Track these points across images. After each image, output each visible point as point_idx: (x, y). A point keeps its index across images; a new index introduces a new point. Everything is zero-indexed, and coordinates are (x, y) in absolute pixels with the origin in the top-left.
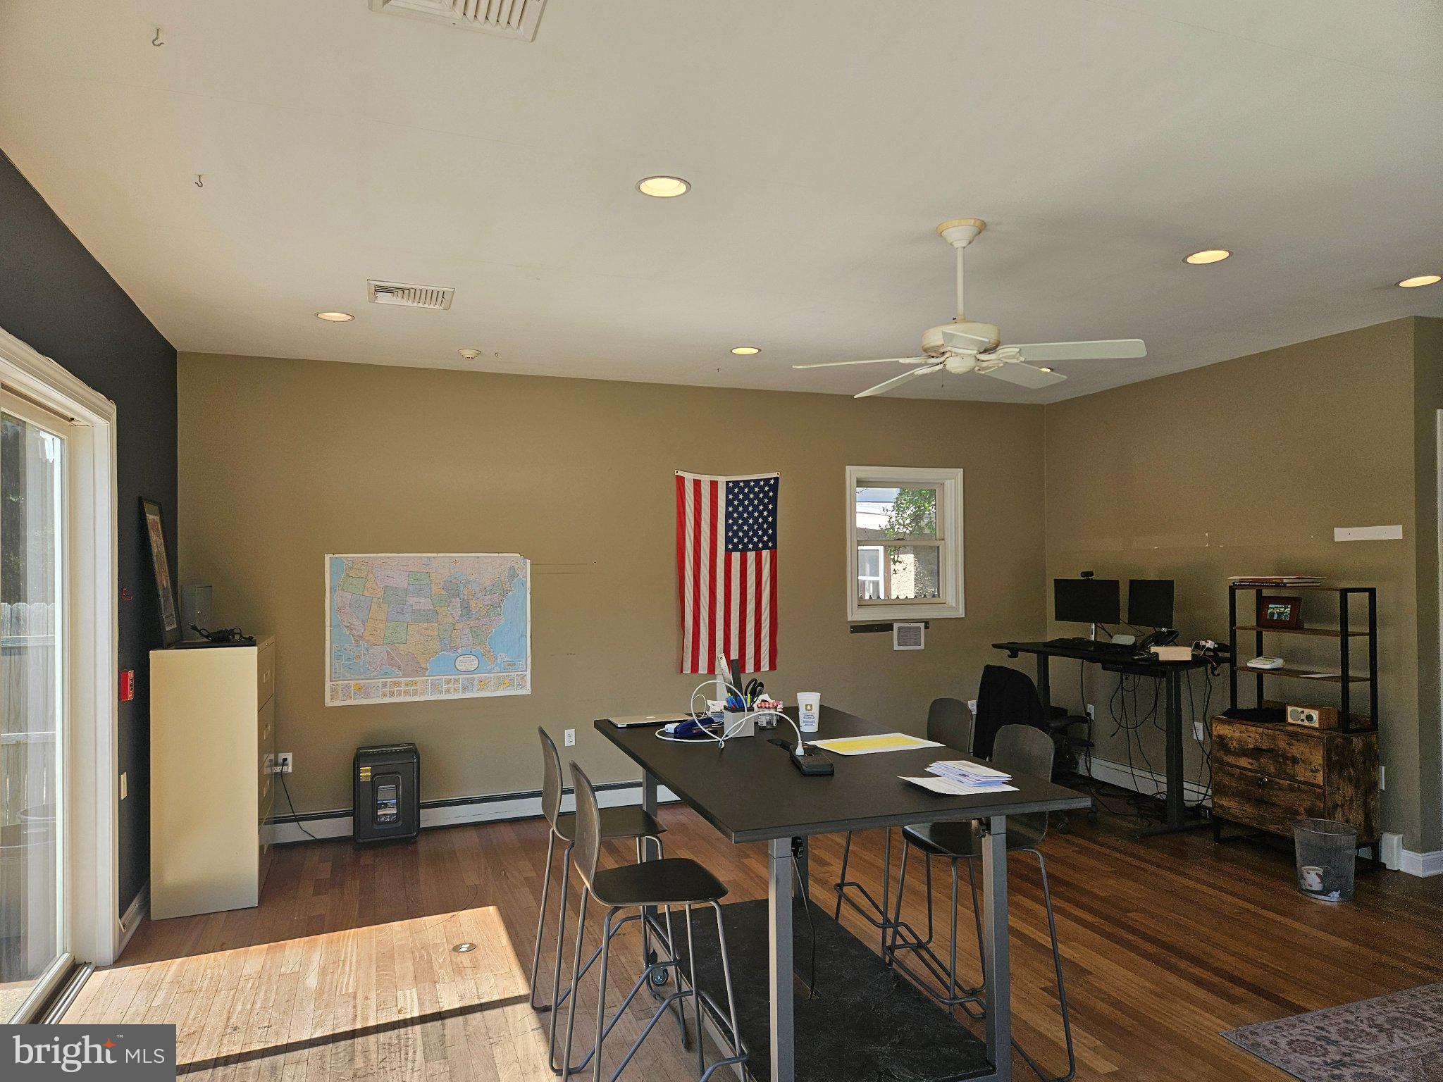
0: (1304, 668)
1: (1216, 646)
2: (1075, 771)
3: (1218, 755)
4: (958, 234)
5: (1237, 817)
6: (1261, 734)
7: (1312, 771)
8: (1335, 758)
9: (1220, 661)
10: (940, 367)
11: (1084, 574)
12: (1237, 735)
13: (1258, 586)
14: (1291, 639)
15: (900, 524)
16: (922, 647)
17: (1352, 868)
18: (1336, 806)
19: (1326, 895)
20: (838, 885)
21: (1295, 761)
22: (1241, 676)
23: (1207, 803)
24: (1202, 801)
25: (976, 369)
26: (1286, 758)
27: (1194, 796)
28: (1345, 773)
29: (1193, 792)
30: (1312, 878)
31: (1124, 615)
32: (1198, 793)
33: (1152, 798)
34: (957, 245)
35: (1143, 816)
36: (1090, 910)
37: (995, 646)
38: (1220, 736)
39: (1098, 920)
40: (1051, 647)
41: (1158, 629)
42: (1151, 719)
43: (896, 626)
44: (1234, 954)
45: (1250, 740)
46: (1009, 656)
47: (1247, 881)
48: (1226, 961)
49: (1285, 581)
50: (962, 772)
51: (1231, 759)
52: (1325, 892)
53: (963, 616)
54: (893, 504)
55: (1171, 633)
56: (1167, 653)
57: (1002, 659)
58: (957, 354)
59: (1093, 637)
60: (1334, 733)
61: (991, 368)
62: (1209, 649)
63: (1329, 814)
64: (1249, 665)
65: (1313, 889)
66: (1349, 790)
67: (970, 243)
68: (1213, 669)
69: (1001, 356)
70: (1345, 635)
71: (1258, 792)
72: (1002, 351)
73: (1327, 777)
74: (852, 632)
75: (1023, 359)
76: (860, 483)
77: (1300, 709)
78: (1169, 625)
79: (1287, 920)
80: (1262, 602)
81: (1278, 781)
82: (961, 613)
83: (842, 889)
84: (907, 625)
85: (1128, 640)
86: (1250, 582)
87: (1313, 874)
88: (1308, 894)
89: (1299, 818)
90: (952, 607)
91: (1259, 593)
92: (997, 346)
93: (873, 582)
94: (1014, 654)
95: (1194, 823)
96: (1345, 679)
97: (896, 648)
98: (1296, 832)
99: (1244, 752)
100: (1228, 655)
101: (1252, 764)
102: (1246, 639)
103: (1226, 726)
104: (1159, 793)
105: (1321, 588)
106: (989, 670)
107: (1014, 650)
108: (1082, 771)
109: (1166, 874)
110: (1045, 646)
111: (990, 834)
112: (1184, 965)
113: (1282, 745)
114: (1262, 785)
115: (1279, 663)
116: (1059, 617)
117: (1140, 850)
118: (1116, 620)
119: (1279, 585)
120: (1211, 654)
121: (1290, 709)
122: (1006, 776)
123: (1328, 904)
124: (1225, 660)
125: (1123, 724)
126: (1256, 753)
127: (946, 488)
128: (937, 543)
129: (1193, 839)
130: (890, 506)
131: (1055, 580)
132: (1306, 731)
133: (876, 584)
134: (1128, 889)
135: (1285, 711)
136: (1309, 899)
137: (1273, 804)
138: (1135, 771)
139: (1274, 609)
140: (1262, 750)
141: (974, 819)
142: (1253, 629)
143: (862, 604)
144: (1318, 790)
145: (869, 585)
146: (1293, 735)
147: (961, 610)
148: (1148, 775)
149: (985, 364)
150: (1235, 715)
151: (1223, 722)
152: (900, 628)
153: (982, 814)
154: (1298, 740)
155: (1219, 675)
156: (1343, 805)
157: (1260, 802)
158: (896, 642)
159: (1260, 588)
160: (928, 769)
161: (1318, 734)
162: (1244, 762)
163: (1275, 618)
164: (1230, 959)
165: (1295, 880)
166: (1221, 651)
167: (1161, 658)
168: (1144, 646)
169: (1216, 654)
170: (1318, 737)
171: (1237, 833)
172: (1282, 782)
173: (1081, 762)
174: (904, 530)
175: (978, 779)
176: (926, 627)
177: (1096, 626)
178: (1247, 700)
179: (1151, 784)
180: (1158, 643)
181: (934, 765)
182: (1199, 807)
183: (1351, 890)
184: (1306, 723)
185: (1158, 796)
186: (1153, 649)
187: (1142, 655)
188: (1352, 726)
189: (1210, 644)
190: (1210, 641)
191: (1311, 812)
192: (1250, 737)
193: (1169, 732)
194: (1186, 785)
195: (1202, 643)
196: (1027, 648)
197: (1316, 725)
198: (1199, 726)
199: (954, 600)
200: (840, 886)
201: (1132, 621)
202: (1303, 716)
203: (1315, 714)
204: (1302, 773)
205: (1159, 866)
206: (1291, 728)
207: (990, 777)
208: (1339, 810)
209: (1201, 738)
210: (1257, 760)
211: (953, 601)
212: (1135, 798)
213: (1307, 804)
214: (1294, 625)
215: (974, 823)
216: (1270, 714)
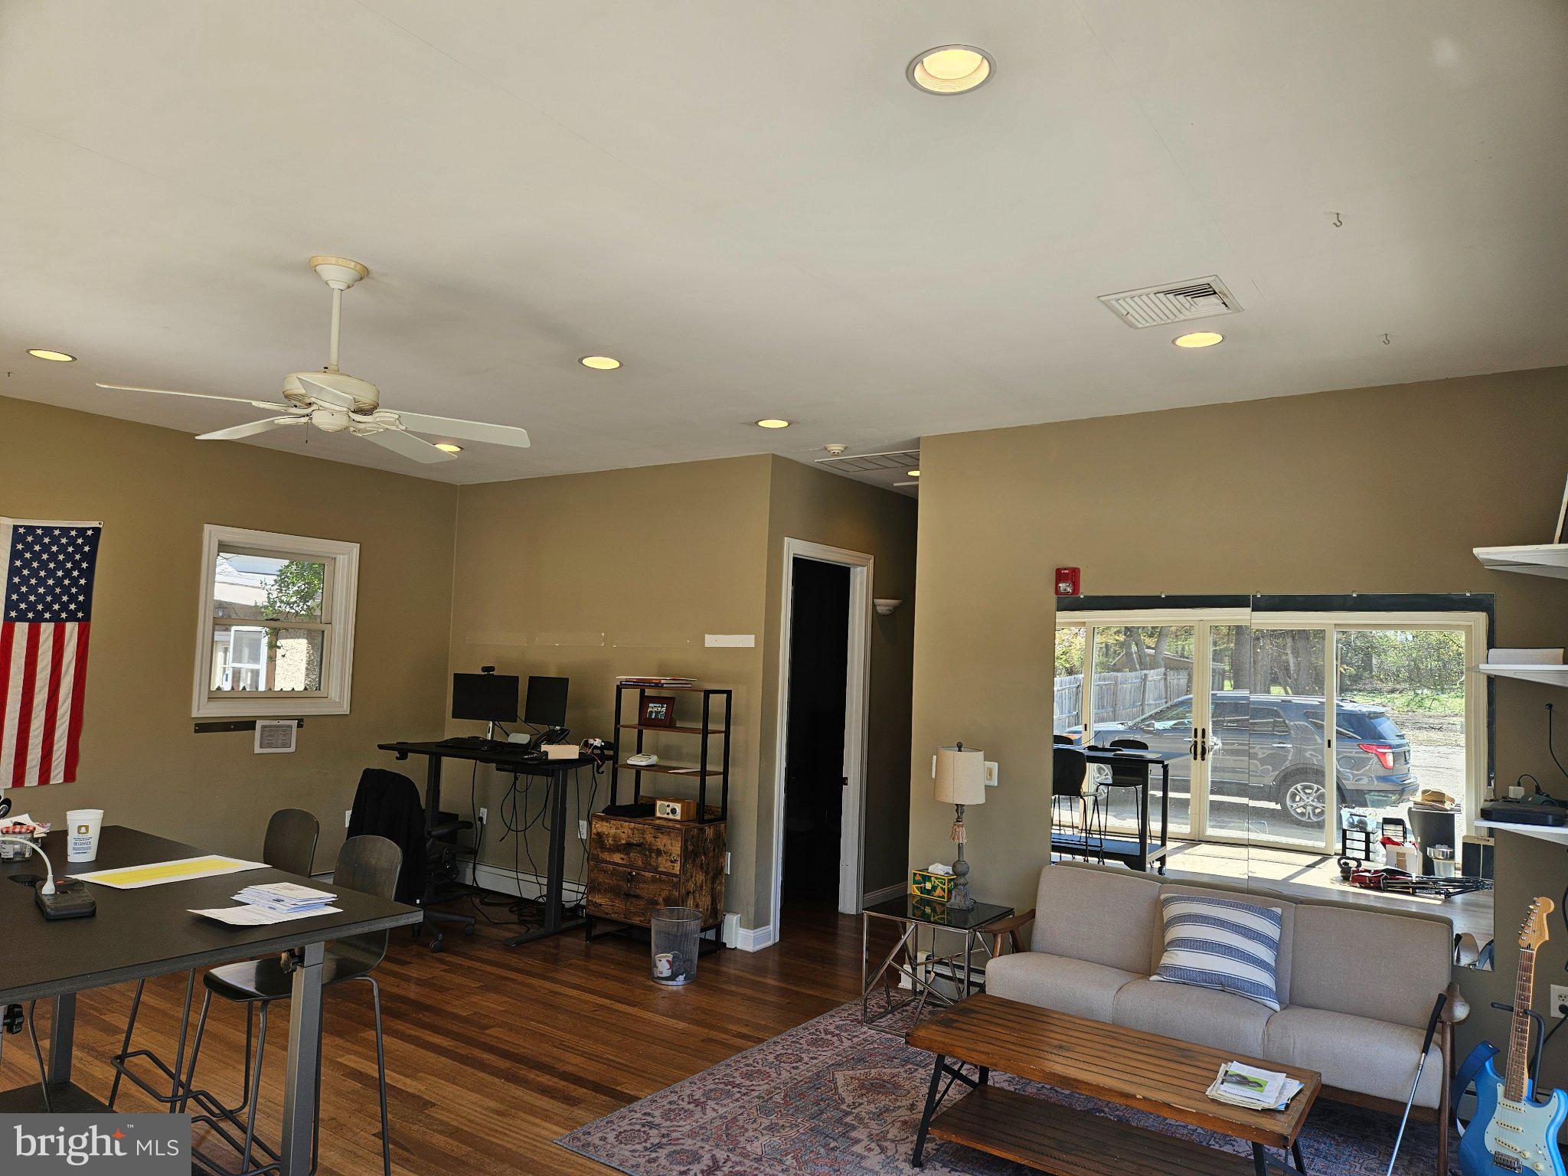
0: (674, 764)
1: (603, 744)
2: (461, 881)
3: (595, 852)
4: (336, 274)
5: (607, 914)
6: (633, 829)
7: (672, 862)
8: (690, 848)
9: (604, 758)
10: (304, 420)
11: (484, 669)
12: (613, 831)
13: (641, 685)
14: (666, 737)
15: (282, 602)
16: (292, 749)
17: (695, 950)
18: (688, 893)
19: (674, 980)
20: (118, 1057)
21: (659, 853)
22: (621, 772)
23: (584, 902)
24: (580, 900)
25: (352, 429)
26: (651, 851)
27: (573, 896)
28: (698, 861)
29: (572, 893)
30: (663, 965)
31: (521, 712)
32: (577, 892)
33: (534, 902)
34: (333, 285)
35: (522, 923)
36: (447, 1033)
37: (381, 747)
38: (599, 834)
39: (454, 1043)
40: (443, 746)
41: (552, 727)
42: (540, 821)
43: (259, 724)
44: (583, 1054)
45: (623, 836)
46: (397, 758)
47: (606, 976)
48: (573, 1062)
49: (662, 681)
50: (276, 897)
51: (606, 856)
52: (672, 978)
53: (348, 713)
54: (275, 577)
55: (563, 731)
56: (556, 752)
57: (388, 762)
58: (325, 409)
59: (489, 737)
60: (692, 824)
61: (371, 431)
62: (596, 747)
63: (683, 902)
64: (629, 762)
65: (663, 976)
66: (700, 877)
67: (349, 287)
68: (599, 767)
69: (378, 419)
70: (705, 732)
71: (625, 886)
72: (377, 415)
73: (683, 866)
74: (196, 731)
75: (404, 428)
76: (224, 547)
77: (667, 803)
78: (562, 725)
79: (636, 1009)
80: (644, 701)
81: (643, 873)
82: (345, 709)
83: (122, 1062)
84: (275, 723)
85: (522, 738)
86: (634, 682)
87: (664, 961)
88: (658, 981)
89: (658, 907)
90: (335, 702)
91: (643, 692)
92: (375, 408)
93: (252, 671)
94: (403, 756)
95: (573, 923)
96: (704, 773)
97: (257, 750)
98: (654, 922)
99: (617, 848)
100: (611, 753)
101: (623, 859)
102: (628, 736)
103: (604, 823)
104: (541, 896)
105: (691, 690)
106: (368, 774)
107: (403, 751)
108: (469, 881)
109: (535, 982)
110: (437, 746)
111: (303, 966)
112: (532, 1075)
113: (649, 838)
114: (630, 879)
115: (653, 759)
116: (457, 714)
117: (513, 960)
118: (513, 718)
119: (658, 685)
120: (599, 752)
121: (659, 803)
122: (330, 897)
123: (675, 988)
124: (609, 758)
125: (513, 827)
126: (628, 847)
127: (337, 564)
128: (322, 627)
129: (566, 941)
130: (270, 580)
131: (455, 674)
132: (670, 824)
133: (256, 674)
134: (492, 1003)
135: (654, 805)
136: (659, 986)
137: (637, 897)
138: (520, 876)
139: (653, 708)
140: (632, 844)
141: (284, 952)
142: (635, 728)
143: (216, 696)
144: (675, 879)
145: (247, 675)
146: (659, 828)
147: (345, 707)
148: (533, 879)
149: (361, 426)
150: (614, 811)
151: (602, 819)
152: (263, 727)
153: (295, 944)
154: (662, 833)
155: (603, 772)
156: (694, 892)
157: (628, 896)
158: (257, 743)
159: (643, 688)
160: (236, 897)
161: (678, 826)
162: (617, 858)
163: (653, 717)
164: (578, 1060)
165: (649, 968)
166: (608, 749)
167: (551, 757)
168: (534, 745)
169: (603, 752)
170: (678, 829)
171: (609, 929)
172: (647, 874)
173: (469, 871)
174: (287, 610)
175: (293, 902)
176: (300, 726)
177: (494, 724)
178: (626, 798)
179: (532, 888)
180: (550, 742)
181: (245, 891)
182: (578, 907)
183: (694, 971)
184: (671, 816)
185: (541, 900)
186: (544, 748)
187: (533, 754)
188: (707, 817)
189: (598, 742)
190: (597, 740)
191: (668, 901)
192: (624, 833)
193: (553, 831)
194: (565, 885)
195: (591, 741)
196: (419, 748)
197: (678, 817)
198: (583, 824)
199: (338, 694)
200: (121, 1059)
201: (528, 720)
202: (668, 810)
203: (678, 807)
204: (664, 864)
205: (529, 974)
206: (658, 822)
207: (311, 899)
208: (691, 897)
209: (584, 837)
210: (628, 854)
211: (338, 697)
212: (518, 904)
213: (665, 894)
214: (667, 724)
215: (284, 956)
216: (643, 809)
